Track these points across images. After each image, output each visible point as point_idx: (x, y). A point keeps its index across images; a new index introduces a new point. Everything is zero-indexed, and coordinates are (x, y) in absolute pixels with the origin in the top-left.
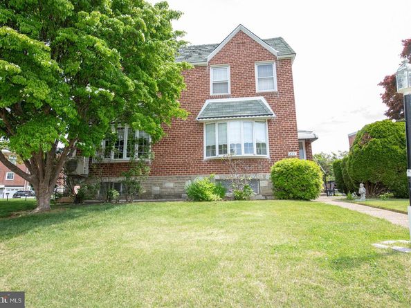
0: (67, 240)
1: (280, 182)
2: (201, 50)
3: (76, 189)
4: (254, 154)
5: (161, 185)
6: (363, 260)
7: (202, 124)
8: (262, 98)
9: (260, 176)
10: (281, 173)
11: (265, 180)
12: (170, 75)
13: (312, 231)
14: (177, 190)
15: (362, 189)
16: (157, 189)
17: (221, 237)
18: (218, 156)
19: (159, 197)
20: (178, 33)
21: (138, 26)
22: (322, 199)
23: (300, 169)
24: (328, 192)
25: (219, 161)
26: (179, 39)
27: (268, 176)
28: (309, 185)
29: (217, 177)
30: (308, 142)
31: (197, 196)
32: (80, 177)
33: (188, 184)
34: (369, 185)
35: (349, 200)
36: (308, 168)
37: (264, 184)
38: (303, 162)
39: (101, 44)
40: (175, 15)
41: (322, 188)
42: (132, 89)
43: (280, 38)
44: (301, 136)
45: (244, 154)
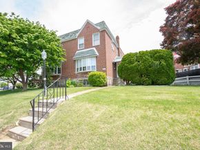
7: (75, 61)
8: (94, 49)
18: (79, 71)
45: (87, 71)
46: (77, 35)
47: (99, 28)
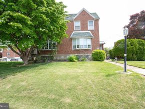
0: (38, 73)
1: (94, 56)
2: (72, 15)
3: (35, 58)
4: (87, 48)
5: (60, 57)
6: (113, 75)
7: (72, 39)
8: (90, 32)
9: (89, 54)
10: (95, 54)
11: (90, 56)
12: (63, 25)
13: (102, 69)
14: (65, 59)
15: (116, 58)
16: (58, 58)
17: (79, 71)
18: (77, 48)
19: (59, 61)
20: (66, 12)
21: (54, 11)
22: (106, 61)
23: (100, 53)
24: (107, 59)
25: (77, 50)
26: (66, 13)
27: (91, 54)
28: (102, 57)
29: (76, 55)
30: (102, 44)
31: (71, 60)
32: (35, 55)
33: (68, 57)
34: (118, 57)
35: (113, 61)
36: (102, 52)
37: (90, 57)
38: (101, 51)
39: (44, 16)
40: (65, 7)
41: (106, 58)
42: (52, 29)
43: (95, 13)
44: (100, 43)
45: (84, 48)
46: (74, 18)
47: (94, 17)
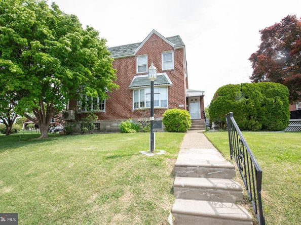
2: (132, 47)
4: (160, 106)
5: (111, 125)
8: (165, 74)
16: (108, 127)
18: (140, 108)
25: (140, 111)
43: (178, 36)
46: (136, 51)
47: (173, 45)
